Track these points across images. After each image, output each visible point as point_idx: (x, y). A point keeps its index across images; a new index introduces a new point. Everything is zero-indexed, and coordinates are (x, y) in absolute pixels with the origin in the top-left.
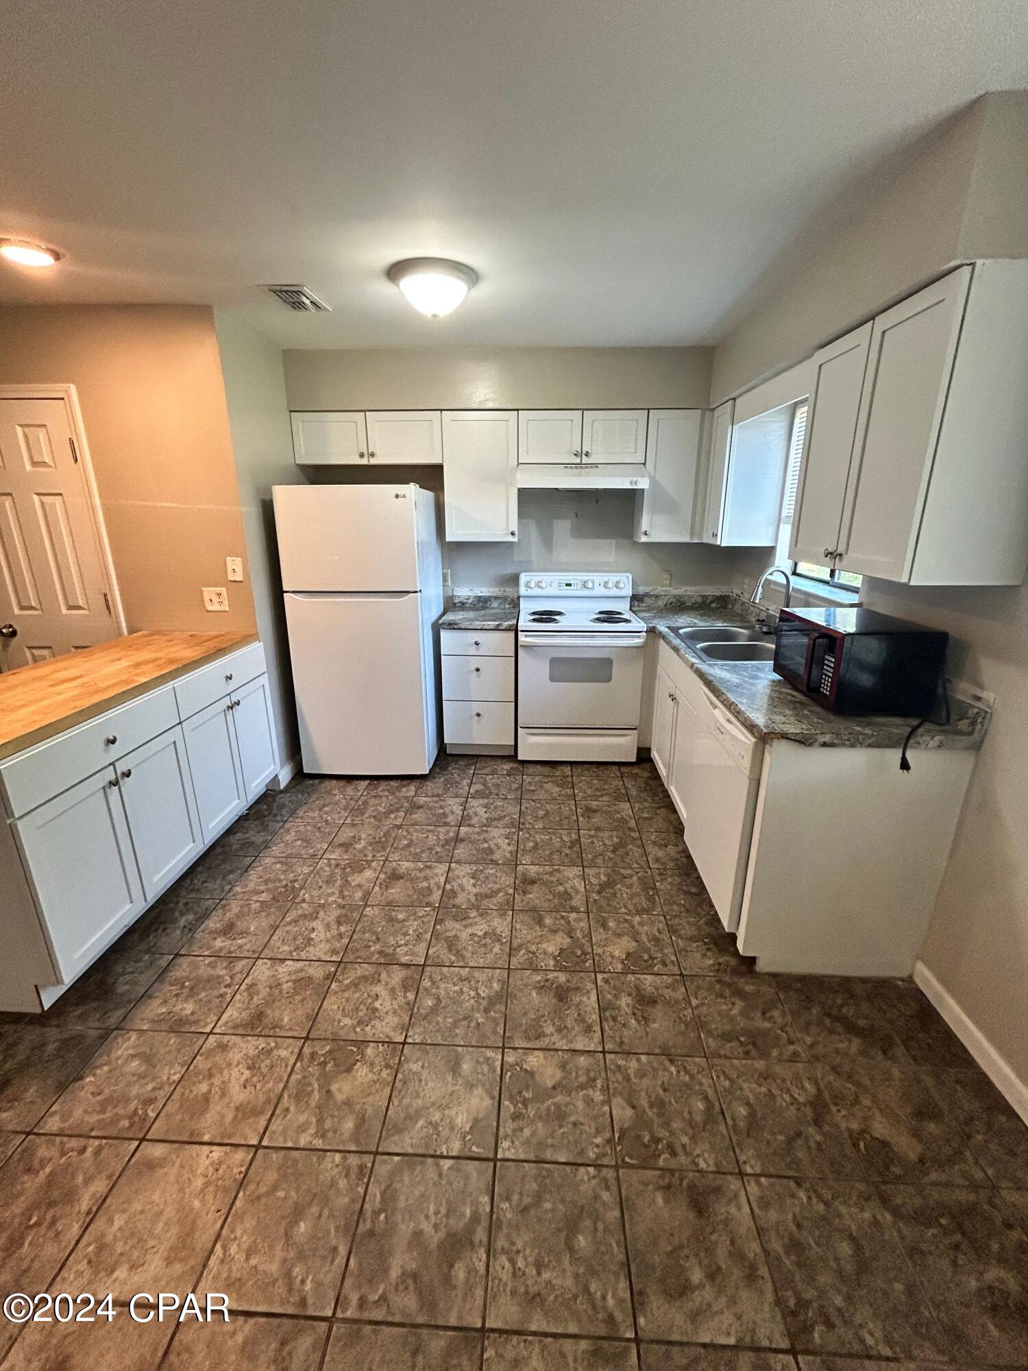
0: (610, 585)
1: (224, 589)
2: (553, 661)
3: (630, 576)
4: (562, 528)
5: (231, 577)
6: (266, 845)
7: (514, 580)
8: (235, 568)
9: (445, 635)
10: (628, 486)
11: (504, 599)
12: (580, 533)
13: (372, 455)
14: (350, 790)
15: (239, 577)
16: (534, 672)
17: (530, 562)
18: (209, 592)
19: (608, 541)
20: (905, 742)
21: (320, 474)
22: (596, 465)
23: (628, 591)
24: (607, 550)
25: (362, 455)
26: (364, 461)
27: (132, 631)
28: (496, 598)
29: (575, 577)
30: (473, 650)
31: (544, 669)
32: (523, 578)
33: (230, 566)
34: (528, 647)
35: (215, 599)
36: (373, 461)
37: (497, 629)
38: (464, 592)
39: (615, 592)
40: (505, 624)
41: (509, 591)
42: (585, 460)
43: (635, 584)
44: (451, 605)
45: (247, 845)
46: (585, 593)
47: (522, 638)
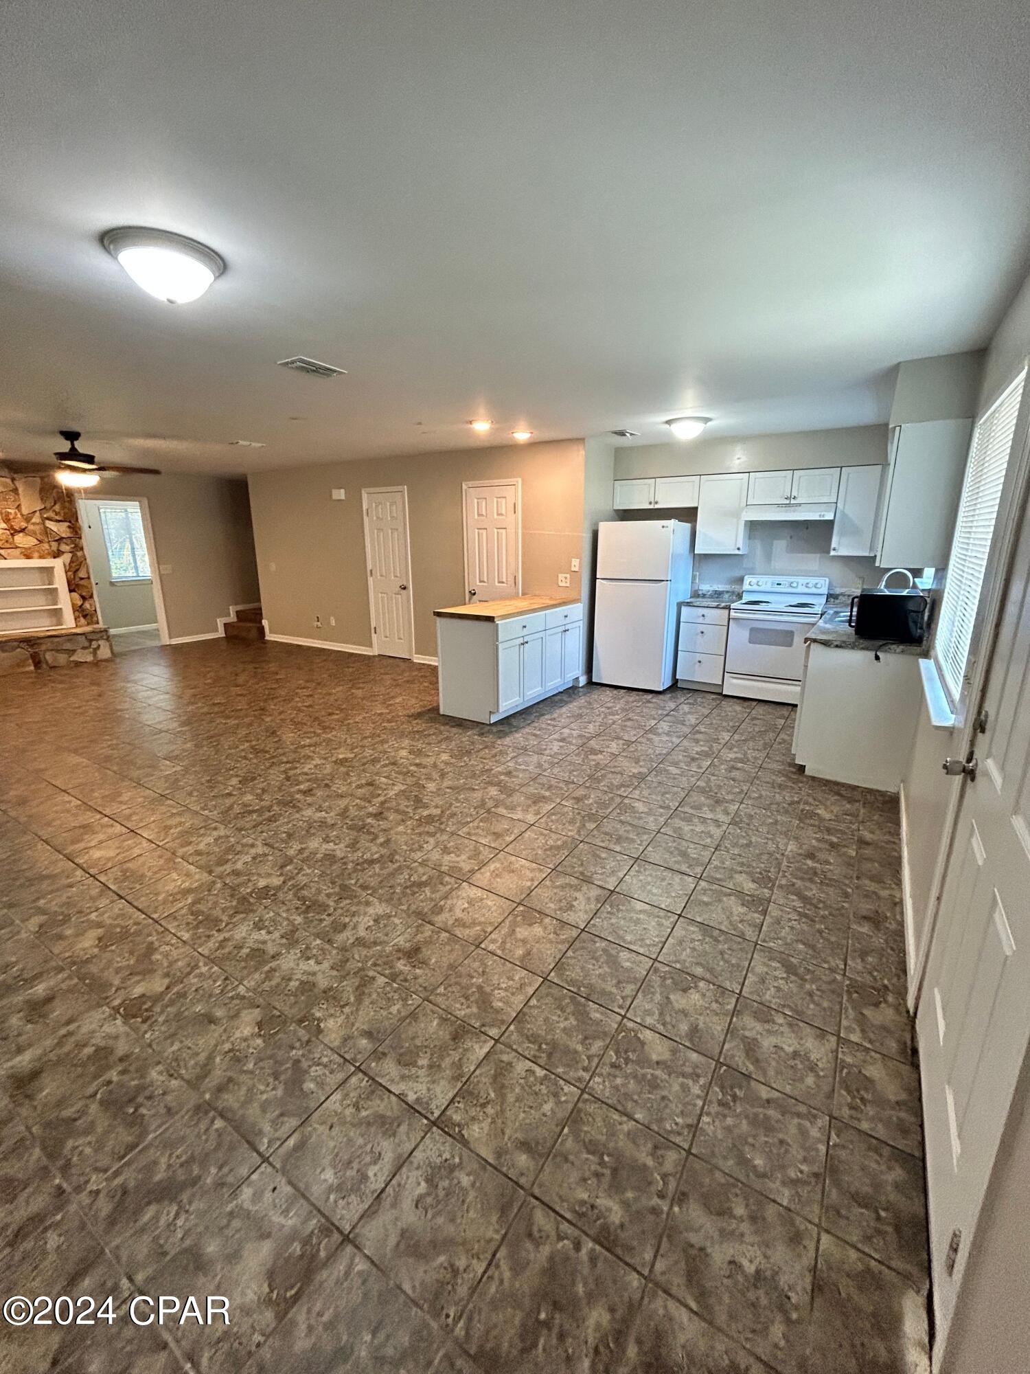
0: (810, 585)
1: (568, 576)
2: (753, 630)
3: (827, 580)
4: (780, 545)
5: (573, 569)
6: (567, 703)
7: (741, 580)
8: (575, 563)
9: (684, 610)
10: (818, 518)
11: (733, 593)
12: (791, 550)
13: (656, 503)
14: (615, 692)
15: (576, 569)
16: (739, 635)
17: (753, 569)
18: (561, 576)
19: (812, 556)
20: (879, 648)
21: (627, 515)
22: (800, 504)
23: (825, 591)
24: (812, 561)
25: (650, 503)
26: (651, 507)
27: (523, 594)
28: (727, 592)
29: (784, 580)
30: (701, 620)
31: (746, 634)
32: (747, 580)
33: (573, 564)
34: (735, 619)
35: (564, 580)
36: (657, 506)
37: (717, 607)
38: (705, 588)
39: (814, 590)
40: (723, 604)
41: (736, 588)
42: (793, 501)
43: (830, 586)
44: (696, 594)
45: (561, 701)
46: (790, 590)
47: (733, 614)
